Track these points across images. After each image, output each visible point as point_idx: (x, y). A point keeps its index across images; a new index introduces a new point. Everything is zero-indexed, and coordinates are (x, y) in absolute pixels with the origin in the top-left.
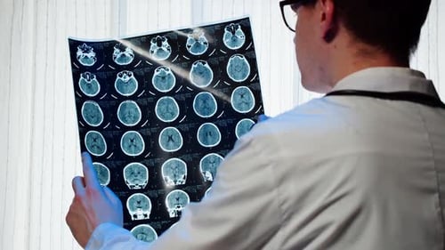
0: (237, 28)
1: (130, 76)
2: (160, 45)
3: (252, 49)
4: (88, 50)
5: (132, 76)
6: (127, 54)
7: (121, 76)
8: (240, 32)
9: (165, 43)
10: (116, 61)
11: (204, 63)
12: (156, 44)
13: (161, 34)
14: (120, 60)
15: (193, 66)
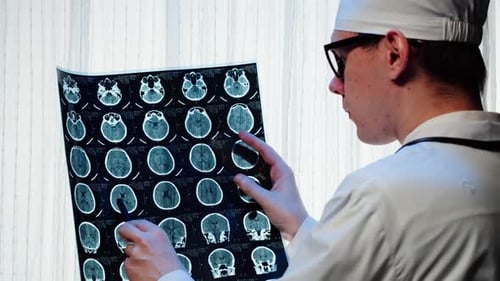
0: (240, 74)
1: (117, 119)
2: (151, 85)
3: (258, 99)
4: (72, 83)
5: (120, 120)
6: (113, 93)
7: (107, 119)
8: (243, 79)
9: (158, 84)
10: (101, 100)
11: (201, 111)
12: (147, 84)
13: (153, 73)
14: (106, 99)
15: (189, 112)
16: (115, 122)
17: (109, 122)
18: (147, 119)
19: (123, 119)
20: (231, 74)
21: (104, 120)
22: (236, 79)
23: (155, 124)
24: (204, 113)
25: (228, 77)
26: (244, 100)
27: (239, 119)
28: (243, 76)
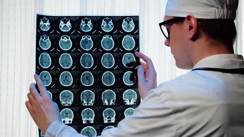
3: (138, 33)
4: (46, 21)
5: (69, 39)
6: (67, 26)
7: (63, 38)
8: (132, 23)
9: (90, 22)
10: (61, 29)
12: (84, 22)
13: (88, 17)
14: (63, 28)
15: (104, 37)
16: (67, 40)
17: (64, 40)
18: (83, 39)
19: (71, 39)
20: (126, 20)
21: (61, 39)
22: (128, 23)
23: (86, 42)
24: (111, 38)
25: (124, 21)
26: (131, 34)
27: (127, 42)
28: (132, 21)
